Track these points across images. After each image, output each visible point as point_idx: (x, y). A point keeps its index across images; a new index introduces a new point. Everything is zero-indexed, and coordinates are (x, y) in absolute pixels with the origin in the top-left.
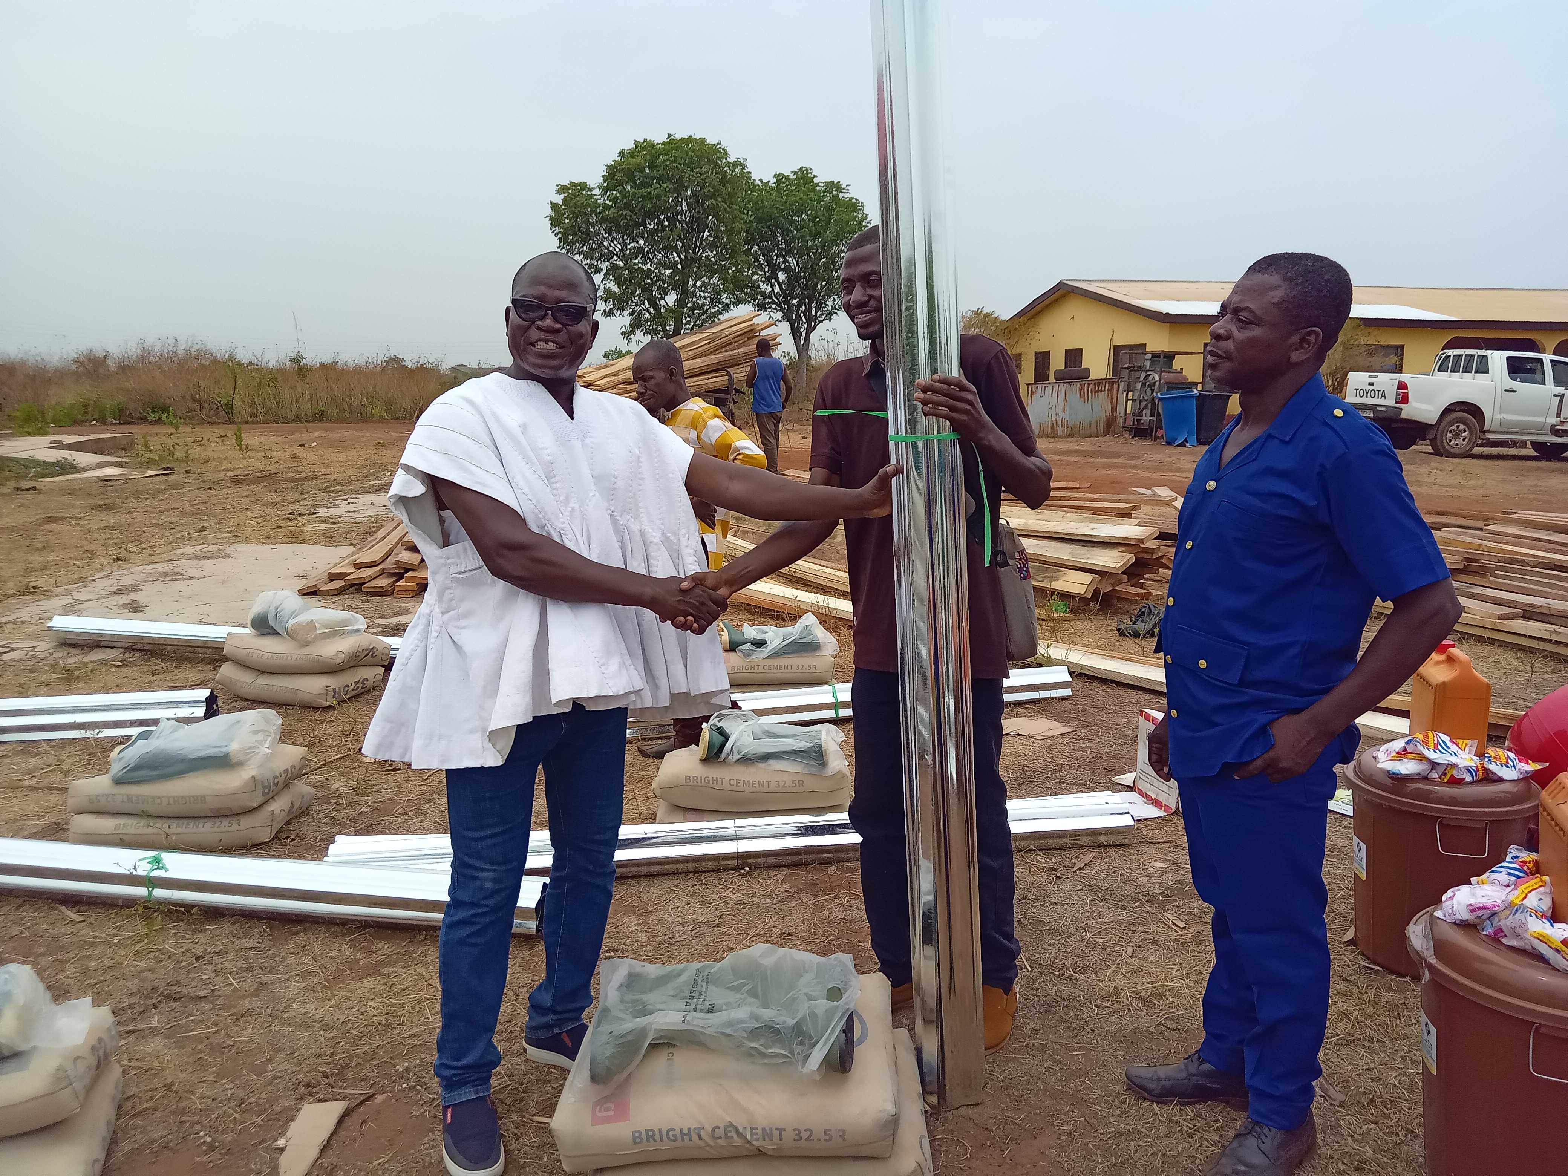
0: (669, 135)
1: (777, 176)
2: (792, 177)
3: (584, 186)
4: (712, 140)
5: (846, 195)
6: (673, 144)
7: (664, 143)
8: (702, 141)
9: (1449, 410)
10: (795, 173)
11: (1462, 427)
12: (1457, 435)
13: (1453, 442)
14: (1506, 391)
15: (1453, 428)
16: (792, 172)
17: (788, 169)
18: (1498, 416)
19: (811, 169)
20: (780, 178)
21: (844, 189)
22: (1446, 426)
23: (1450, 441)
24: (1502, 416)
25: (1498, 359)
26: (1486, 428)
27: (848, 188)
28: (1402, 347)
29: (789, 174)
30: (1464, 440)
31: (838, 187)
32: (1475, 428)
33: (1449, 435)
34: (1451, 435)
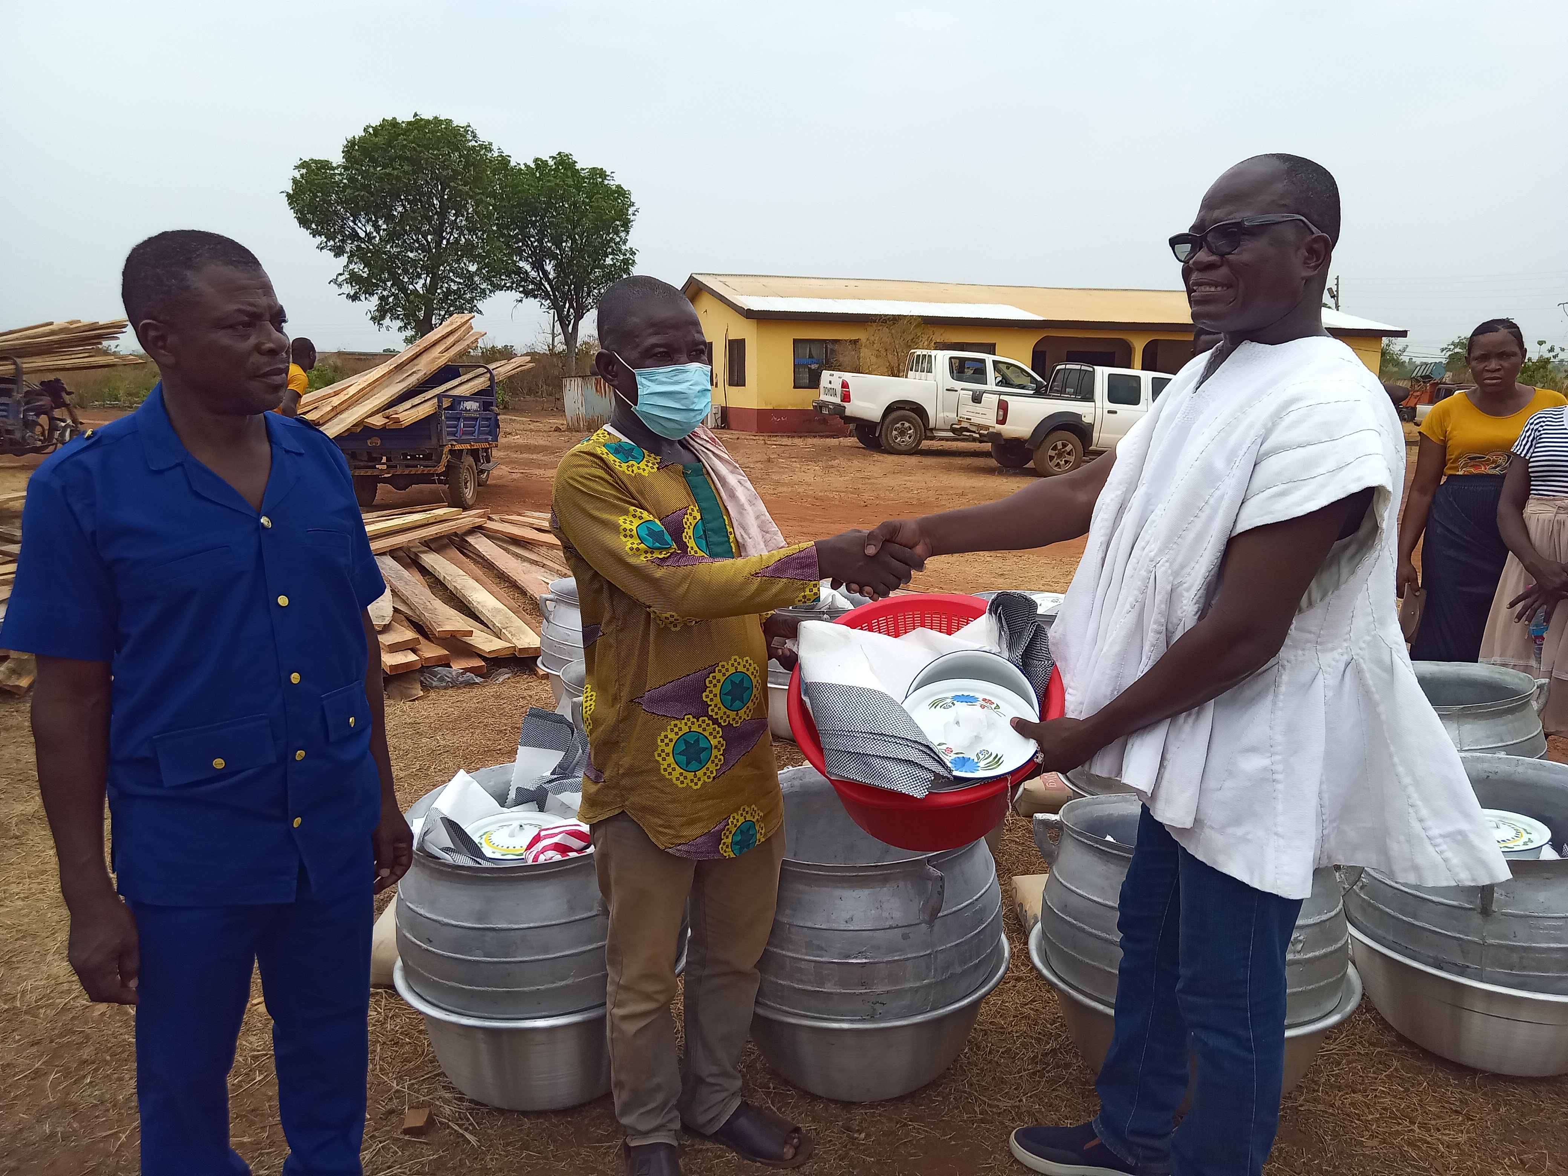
0: (416, 115)
1: (536, 160)
2: (551, 162)
3: (324, 165)
4: (459, 121)
5: (612, 183)
6: (418, 124)
7: (409, 123)
8: (449, 122)
9: (890, 409)
10: (554, 158)
11: (907, 425)
12: (902, 433)
13: (899, 439)
14: (947, 390)
15: (897, 425)
16: (550, 157)
17: (547, 154)
18: (941, 415)
19: (571, 155)
20: (540, 164)
21: (608, 176)
22: (890, 423)
23: (896, 438)
24: (946, 414)
25: (942, 358)
26: (932, 424)
27: (613, 175)
28: (995, 344)
29: (547, 159)
30: (910, 437)
31: (602, 174)
32: (919, 426)
33: (895, 433)
34: (896, 433)
